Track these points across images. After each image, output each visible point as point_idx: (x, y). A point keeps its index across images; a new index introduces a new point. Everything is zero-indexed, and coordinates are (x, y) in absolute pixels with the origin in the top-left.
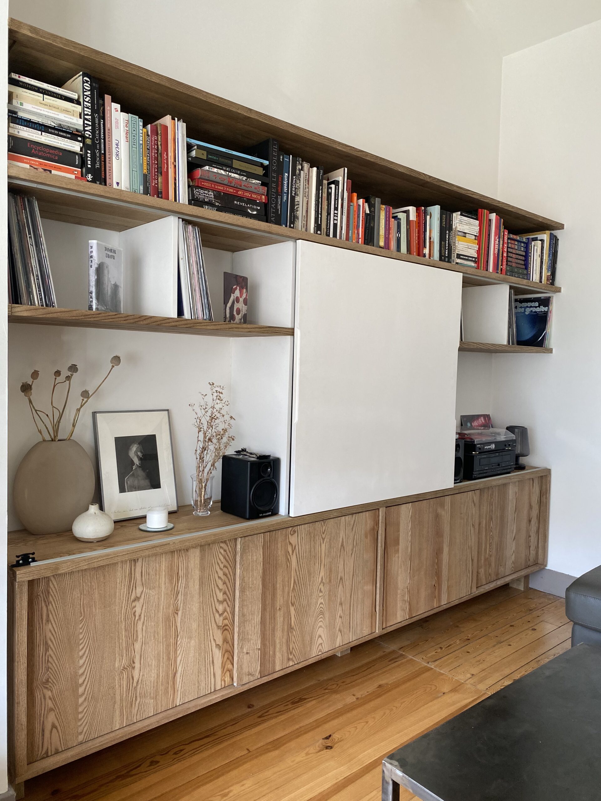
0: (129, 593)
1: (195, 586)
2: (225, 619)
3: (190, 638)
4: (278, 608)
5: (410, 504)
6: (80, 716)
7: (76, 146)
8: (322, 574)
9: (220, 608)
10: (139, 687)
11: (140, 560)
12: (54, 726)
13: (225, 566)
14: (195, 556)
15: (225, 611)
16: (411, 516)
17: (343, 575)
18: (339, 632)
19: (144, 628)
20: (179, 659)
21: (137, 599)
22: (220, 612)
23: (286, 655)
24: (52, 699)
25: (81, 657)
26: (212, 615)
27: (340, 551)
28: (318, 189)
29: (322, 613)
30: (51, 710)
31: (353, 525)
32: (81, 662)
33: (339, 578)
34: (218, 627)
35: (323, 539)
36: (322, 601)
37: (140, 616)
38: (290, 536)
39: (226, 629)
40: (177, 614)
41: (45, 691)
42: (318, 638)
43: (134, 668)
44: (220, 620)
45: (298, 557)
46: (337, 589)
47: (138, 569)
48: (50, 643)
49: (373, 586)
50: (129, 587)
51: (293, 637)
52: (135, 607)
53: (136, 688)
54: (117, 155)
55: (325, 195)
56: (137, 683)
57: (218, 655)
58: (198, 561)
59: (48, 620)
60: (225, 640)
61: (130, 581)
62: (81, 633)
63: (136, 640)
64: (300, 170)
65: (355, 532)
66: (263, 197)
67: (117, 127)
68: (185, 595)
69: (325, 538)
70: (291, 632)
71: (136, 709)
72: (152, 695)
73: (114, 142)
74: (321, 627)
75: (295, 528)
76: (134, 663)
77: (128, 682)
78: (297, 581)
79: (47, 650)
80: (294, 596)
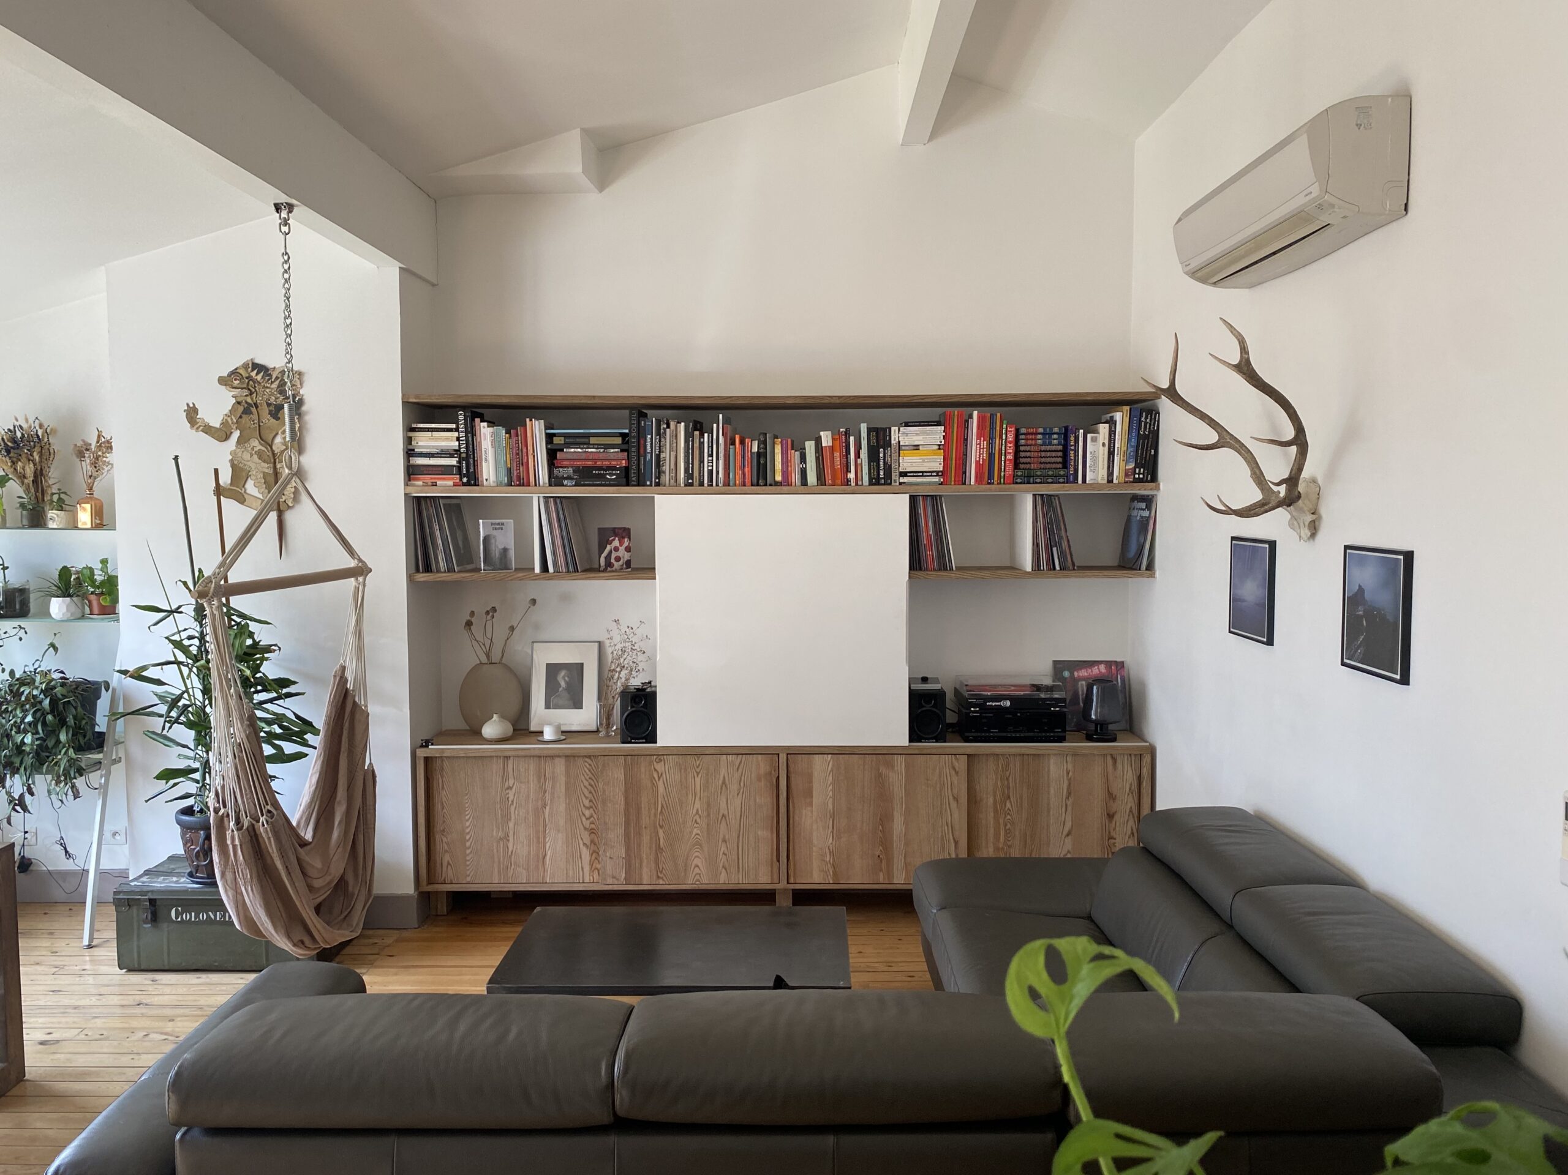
0: (503, 782)
1: (561, 788)
2: (592, 823)
3: (558, 831)
4: (644, 826)
5: (830, 756)
6: (468, 863)
7: (453, 461)
8: (697, 805)
9: (587, 813)
10: (513, 857)
11: (512, 758)
12: (449, 863)
13: (590, 778)
14: (560, 766)
15: (592, 816)
16: (832, 769)
17: (726, 813)
18: (723, 870)
19: (516, 812)
20: (548, 846)
21: (510, 788)
22: (587, 816)
23: (655, 873)
24: (447, 844)
25: (468, 820)
26: (579, 817)
27: (721, 789)
28: (686, 441)
29: (698, 844)
30: (446, 851)
31: (739, 765)
32: (468, 824)
33: (721, 815)
34: (585, 829)
35: (698, 774)
36: (699, 832)
37: (512, 801)
38: (655, 763)
39: (593, 833)
40: (545, 808)
41: (442, 837)
42: (694, 868)
43: (508, 840)
44: (587, 823)
45: (666, 785)
46: (718, 826)
47: (510, 766)
48: (445, 804)
49: (772, 833)
50: (503, 778)
51: (663, 858)
52: (508, 794)
53: (511, 856)
54: (486, 459)
55: (696, 445)
56: (512, 853)
57: (586, 854)
58: (563, 768)
59: (443, 788)
60: (592, 842)
61: (504, 773)
62: (467, 803)
63: (510, 819)
64: (664, 429)
65: (742, 773)
66: (624, 462)
67: (485, 439)
68: (552, 794)
69: (700, 772)
70: (660, 852)
71: (511, 873)
72: (524, 866)
73: (483, 450)
74: (696, 857)
75: (662, 757)
76: (508, 836)
77: (504, 850)
78: (665, 806)
79: (443, 808)
80: (663, 819)
